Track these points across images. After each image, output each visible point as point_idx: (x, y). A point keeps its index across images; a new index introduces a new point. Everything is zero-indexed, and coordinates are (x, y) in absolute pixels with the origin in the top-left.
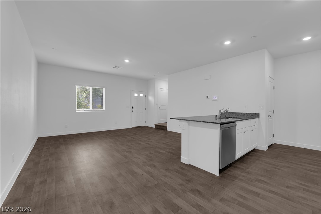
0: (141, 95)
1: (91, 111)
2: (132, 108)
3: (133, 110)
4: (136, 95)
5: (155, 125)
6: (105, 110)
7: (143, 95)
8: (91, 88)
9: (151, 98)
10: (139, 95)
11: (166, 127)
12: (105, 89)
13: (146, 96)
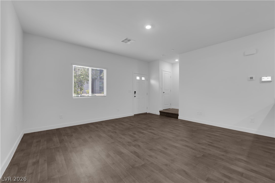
0: (143, 79)
1: (90, 97)
2: (134, 92)
3: (135, 95)
4: (138, 78)
5: (160, 112)
6: (106, 95)
7: (145, 79)
8: (90, 69)
9: (153, 82)
10: (141, 78)
11: (178, 115)
12: (106, 70)
13: (148, 79)
